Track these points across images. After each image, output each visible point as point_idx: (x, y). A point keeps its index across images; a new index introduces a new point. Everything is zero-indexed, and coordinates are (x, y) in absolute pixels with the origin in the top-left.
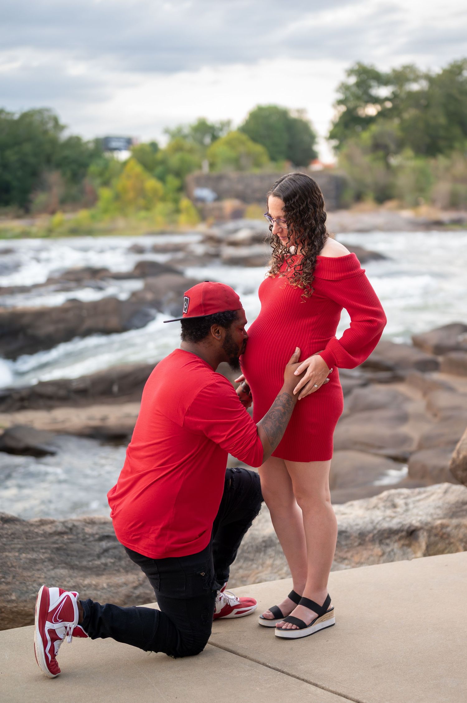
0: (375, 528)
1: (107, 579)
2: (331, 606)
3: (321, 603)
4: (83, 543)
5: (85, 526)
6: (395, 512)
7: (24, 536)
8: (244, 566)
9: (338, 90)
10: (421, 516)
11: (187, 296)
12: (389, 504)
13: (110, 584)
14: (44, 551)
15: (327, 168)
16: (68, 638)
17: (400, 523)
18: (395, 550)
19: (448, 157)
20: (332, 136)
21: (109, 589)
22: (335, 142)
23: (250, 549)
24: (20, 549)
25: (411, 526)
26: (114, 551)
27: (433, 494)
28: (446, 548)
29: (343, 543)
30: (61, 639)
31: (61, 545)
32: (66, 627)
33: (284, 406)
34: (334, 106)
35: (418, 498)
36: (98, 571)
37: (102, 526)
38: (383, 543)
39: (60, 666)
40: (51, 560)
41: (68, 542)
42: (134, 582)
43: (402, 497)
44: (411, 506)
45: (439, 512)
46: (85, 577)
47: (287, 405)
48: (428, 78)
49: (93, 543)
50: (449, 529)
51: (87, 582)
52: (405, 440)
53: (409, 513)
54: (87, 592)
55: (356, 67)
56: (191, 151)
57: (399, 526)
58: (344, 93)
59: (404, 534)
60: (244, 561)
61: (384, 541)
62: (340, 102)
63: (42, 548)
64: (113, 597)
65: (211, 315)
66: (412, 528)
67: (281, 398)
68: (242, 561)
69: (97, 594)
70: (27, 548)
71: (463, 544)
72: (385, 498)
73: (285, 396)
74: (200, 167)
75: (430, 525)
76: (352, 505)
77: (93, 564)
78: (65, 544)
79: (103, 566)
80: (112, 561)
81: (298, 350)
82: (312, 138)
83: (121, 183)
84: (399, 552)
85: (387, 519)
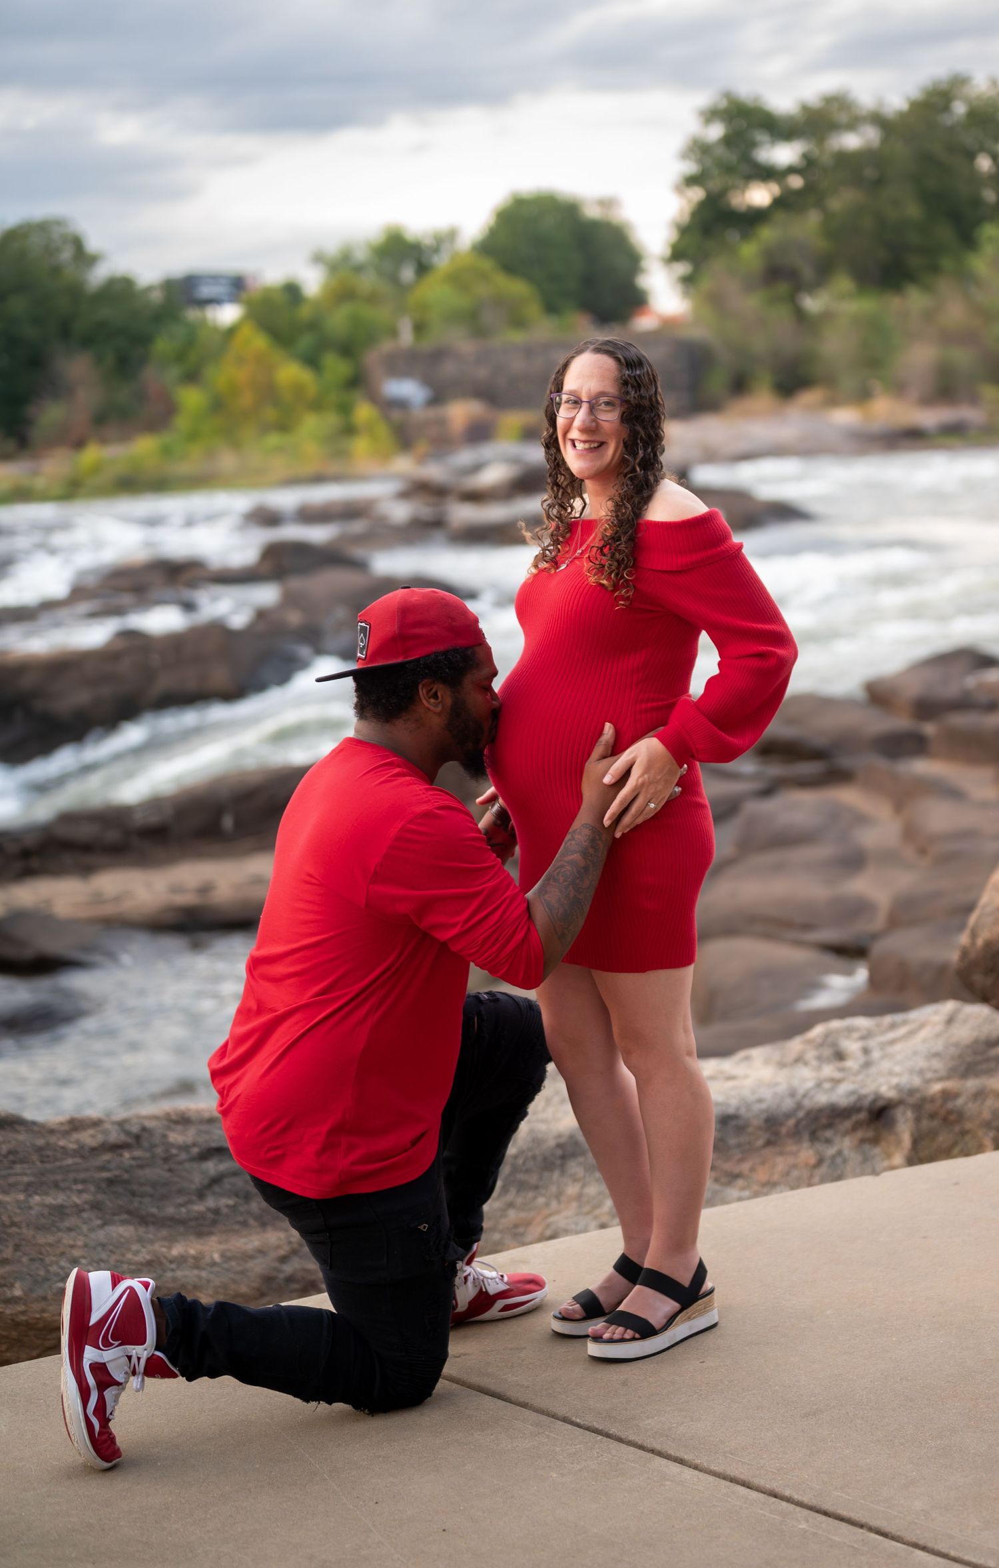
0: (799, 1106)
1: (220, 1243)
2: (708, 1284)
3: (685, 1279)
4: (166, 1167)
5: (169, 1128)
6: (841, 1070)
7: (35, 1157)
8: (519, 1200)
9: (685, 155)
10: (897, 1075)
11: (365, 621)
12: (827, 1052)
13: (228, 1254)
14: (80, 1187)
15: (669, 324)
16: (134, 1382)
17: (853, 1093)
18: (846, 1152)
19: (928, 289)
20: (677, 254)
21: (226, 1266)
22: (682, 268)
23: (530, 1164)
24: (29, 1184)
25: (878, 1097)
26: (233, 1180)
27: (922, 1026)
28: (955, 1144)
29: (732, 1141)
30: (118, 1384)
31: (117, 1173)
32: (130, 1358)
33: (585, 854)
34: (679, 189)
35: (891, 1035)
36: (201, 1227)
37: (205, 1127)
38: (818, 1139)
39: (119, 1441)
40: (96, 1206)
41: (131, 1166)
42: (278, 1247)
43: (856, 1035)
44: (876, 1055)
45: (937, 1064)
46: (172, 1240)
47: (591, 851)
48: (877, 119)
49: (187, 1165)
50: (960, 1102)
51: (176, 1250)
52: (860, 908)
53: (873, 1070)
54: (179, 1274)
55: (723, 104)
56: (372, 299)
57: (853, 1099)
58: (700, 161)
59: (863, 1116)
60: (518, 1191)
61: (820, 1134)
62: (691, 181)
63: (76, 1181)
64: (234, 1281)
65: (418, 660)
66: (881, 1103)
67: (577, 836)
68: (513, 1190)
69: (199, 1277)
70: (42, 1184)
71: (992, 1134)
72: (819, 1040)
73: (587, 832)
74: (394, 333)
75: (918, 1095)
76: (747, 1058)
77: (188, 1212)
78: (127, 1171)
79: (210, 1216)
80: (231, 1202)
81: (608, 729)
82: (633, 260)
83: (224, 374)
84: (854, 1157)
85: (827, 1086)
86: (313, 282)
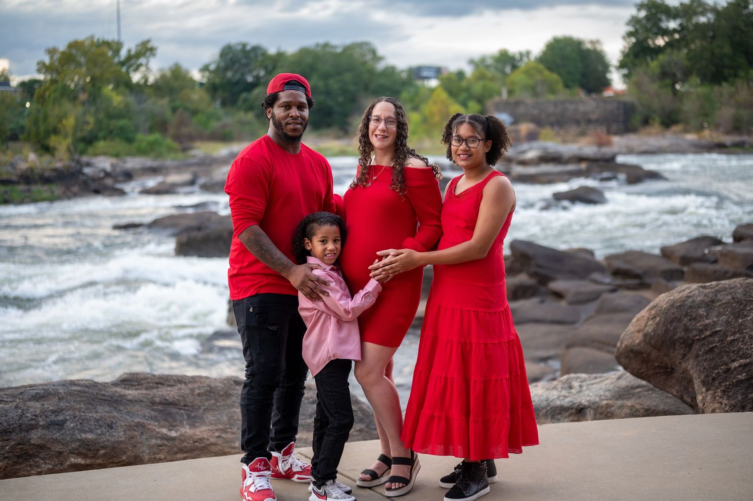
0: (549, 405)
6: (569, 393)
9: (628, 23)
10: (591, 396)
12: (566, 386)
15: (618, 94)
17: (571, 401)
19: (732, 84)
20: (622, 65)
22: (625, 71)
25: (580, 404)
27: (607, 379)
34: (624, 38)
35: (592, 382)
38: (554, 418)
43: (579, 380)
44: (584, 388)
45: (608, 394)
48: (714, 10)
49: (307, 405)
50: (613, 409)
53: (581, 394)
56: (492, 79)
57: (571, 404)
58: (634, 26)
59: (573, 411)
61: (555, 416)
62: (630, 34)
66: (581, 407)
72: (565, 381)
74: (500, 94)
75: (596, 405)
76: (536, 386)
77: (305, 422)
82: (606, 67)
83: (428, 108)
85: (561, 398)
86: (469, 71)
